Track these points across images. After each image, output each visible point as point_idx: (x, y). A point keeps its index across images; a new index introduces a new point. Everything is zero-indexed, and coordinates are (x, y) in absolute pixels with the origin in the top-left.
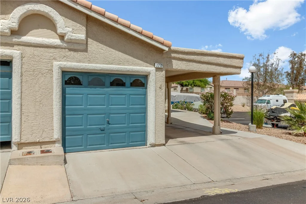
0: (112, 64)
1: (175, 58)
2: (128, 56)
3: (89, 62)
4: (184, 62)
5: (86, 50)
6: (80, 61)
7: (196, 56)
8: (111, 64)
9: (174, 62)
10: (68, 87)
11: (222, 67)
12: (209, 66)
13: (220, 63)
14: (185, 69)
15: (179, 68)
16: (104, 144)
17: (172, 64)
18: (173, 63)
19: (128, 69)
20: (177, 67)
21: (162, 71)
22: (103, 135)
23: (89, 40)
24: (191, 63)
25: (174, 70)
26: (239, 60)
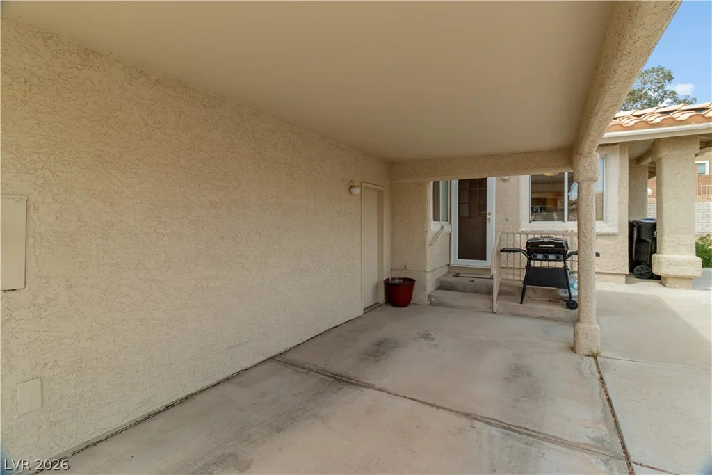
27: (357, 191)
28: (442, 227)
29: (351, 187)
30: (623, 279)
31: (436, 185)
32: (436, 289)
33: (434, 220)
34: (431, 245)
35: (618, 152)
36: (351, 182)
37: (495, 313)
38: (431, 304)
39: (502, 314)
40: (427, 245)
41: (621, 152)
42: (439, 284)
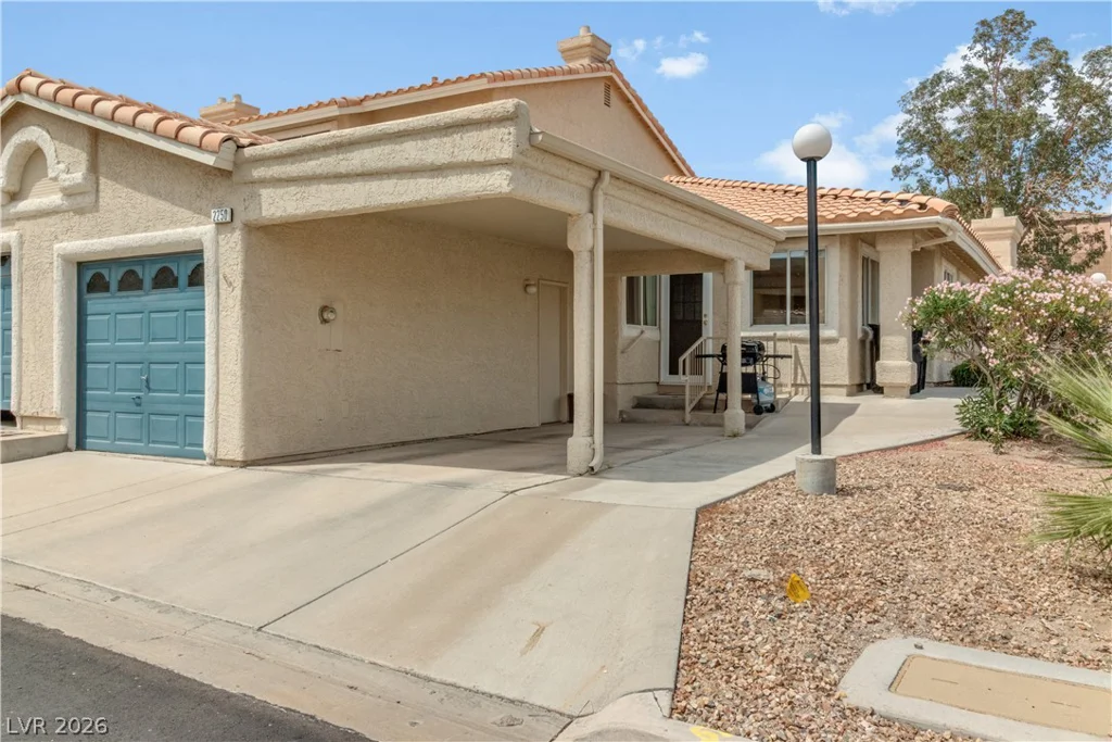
0: (134, 231)
1: (264, 182)
2: (163, 202)
3: (101, 234)
4: (292, 189)
5: (95, 207)
6: (87, 236)
7: (322, 159)
8: (133, 233)
9: (266, 193)
10: (90, 299)
11: (422, 177)
12: (374, 185)
13: (406, 163)
14: (297, 212)
15: (278, 214)
16: (140, 441)
17: (260, 204)
18: (263, 199)
19: (158, 239)
20: (273, 210)
21: (233, 229)
22: (139, 417)
23: (102, 180)
24: (313, 189)
25: (266, 223)
26: (494, 131)
27: (533, 290)
28: (642, 332)
29: (527, 285)
30: (844, 391)
31: (632, 282)
32: (634, 407)
33: (628, 323)
34: (622, 352)
35: (838, 245)
36: (527, 280)
37: (687, 425)
38: (623, 421)
39: (695, 425)
40: (619, 351)
41: (841, 243)
42: (636, 402)
